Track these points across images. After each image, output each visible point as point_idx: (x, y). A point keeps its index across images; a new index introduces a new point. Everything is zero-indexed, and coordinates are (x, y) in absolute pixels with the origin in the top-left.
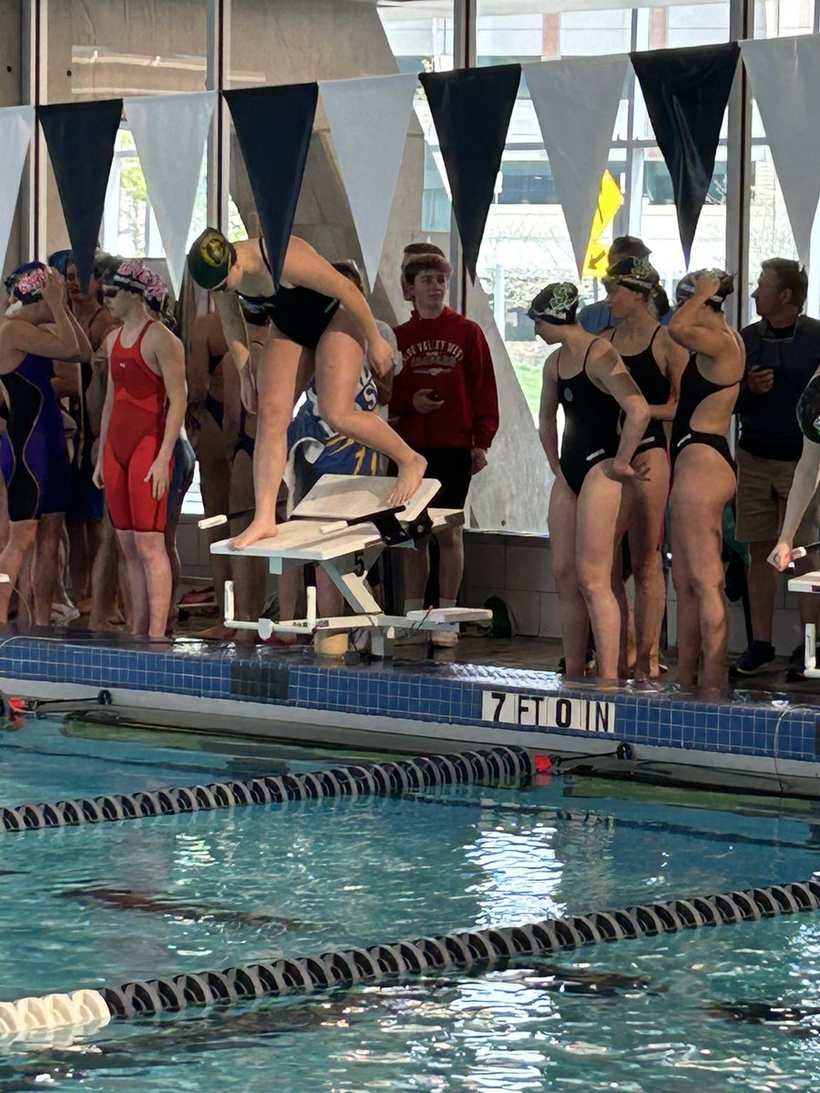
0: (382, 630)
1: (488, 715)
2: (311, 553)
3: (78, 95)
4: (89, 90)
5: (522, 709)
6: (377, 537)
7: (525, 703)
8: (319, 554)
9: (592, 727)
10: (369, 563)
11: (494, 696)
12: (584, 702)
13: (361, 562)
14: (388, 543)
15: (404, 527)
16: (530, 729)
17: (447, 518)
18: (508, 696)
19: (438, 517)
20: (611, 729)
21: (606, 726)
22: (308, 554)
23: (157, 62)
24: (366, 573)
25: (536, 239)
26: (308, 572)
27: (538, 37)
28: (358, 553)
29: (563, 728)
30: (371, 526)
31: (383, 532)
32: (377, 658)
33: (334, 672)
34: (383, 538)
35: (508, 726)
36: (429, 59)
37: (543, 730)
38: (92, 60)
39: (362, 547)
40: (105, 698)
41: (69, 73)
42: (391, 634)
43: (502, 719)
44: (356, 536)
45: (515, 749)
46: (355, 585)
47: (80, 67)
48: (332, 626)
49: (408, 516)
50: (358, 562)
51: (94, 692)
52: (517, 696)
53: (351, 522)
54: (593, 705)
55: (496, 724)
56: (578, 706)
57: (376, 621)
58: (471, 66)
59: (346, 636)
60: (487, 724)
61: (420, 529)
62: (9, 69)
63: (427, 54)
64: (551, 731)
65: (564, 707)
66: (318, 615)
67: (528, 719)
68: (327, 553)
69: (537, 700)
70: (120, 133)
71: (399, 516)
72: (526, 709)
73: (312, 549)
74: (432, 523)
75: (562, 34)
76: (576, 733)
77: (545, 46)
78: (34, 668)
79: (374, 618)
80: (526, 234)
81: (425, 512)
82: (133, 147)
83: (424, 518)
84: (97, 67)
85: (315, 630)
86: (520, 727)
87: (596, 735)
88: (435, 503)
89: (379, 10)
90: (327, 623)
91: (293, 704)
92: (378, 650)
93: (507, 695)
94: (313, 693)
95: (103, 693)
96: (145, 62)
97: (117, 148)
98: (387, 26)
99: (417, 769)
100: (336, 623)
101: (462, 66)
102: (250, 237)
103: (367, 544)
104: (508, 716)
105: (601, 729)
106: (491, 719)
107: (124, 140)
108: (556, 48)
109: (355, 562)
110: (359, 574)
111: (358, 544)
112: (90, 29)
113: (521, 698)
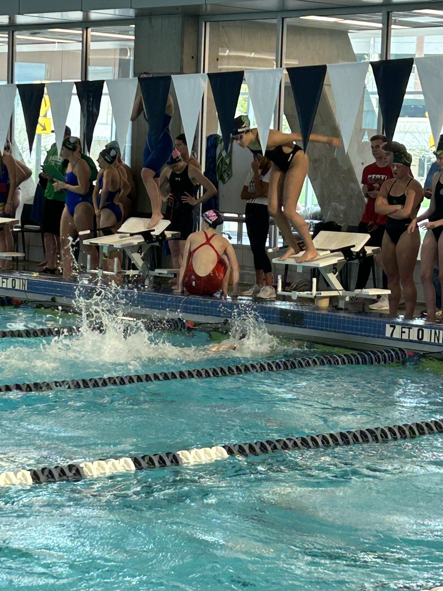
0: (343, 297)
1: (388, 335)
2: (315, 264)
3: (222, 69)
4: (226, 67)
5: (403, 332)
6: (343, 258)
7: (404, 330)
8: (319, 265)
9: (433, 341)
10: (339, 269)
11: (391, 326)
12: (430, 330)
13: (336, 268)
14: (348, 260)
16: (406, 341)
17: (373, 250)
18: (397, 326)
19: (369, 250)
20: (441, 342)
21: (438, 340)
23: (253, 55)
24: (337, 273)
26: (316, 272)
27: (414, 46)
28: (335, 265)
29: (420, 341)
30: (340, 253)
31: (345, 255)
32: (341, 309)
33: (323, 315)
34: (345, 258)
35: (396, 339)
37: (411, 341)
38: (226, 54)
39: (336, 262)
40: (226, 323)
41: (217, 60)
42: (347, 299)
43: (394, 336)
44: (333, 258)
45: (400, 349)
46: (333, 278)
47: (222, 57)
48: (322, 295)
49: (357, 249)
50: (334, 268)
51: (222, 320)
52: (401, 327)
53: (332, 251)
54: (433, 331)
55: (391, 338)
56: (426, 332)
58: (388, 59)
59: (328, 300)
60: (388, 338)
61: (361, 255)
62: (193, 57)
63: (367, 52)
64: (415, 342)
65: (421, 332)
66: (317, 291)
67: (405, 336)
68: (322, 264)
69: (409, 328)
70: (243, 86)
72: (404, 332)
73: (315, 262)
74: (366, 252)
75: (425, 45)
76: (426, 343)
77: (417, 49)
78: (197, 309)
79: (341, 292)
80: (406, 130)
81: (363, 248)
82: (247, 91)
83: (363, 250)
84: (229, 57)
85: (315, 296)
86: (401, 340)
87: (434, 344)
88: (367, 244)
89: (349, 34)
90: (320, 294)
91: (306, 328)
92: (341, 305)
94: (314, 323)
96: (248, 55)
97: (242, 91)
98: (352, 41)
99: (359, 357)
100: (324, 294)
101: (384, 59)
102: (292, 132)
103: (338, 261)
105: (436, 341)
106: (390, 336)
107: (244, 88)
108: (422, 51)
110: (335, 274)
111: (335, 260)
112: (227, 41)
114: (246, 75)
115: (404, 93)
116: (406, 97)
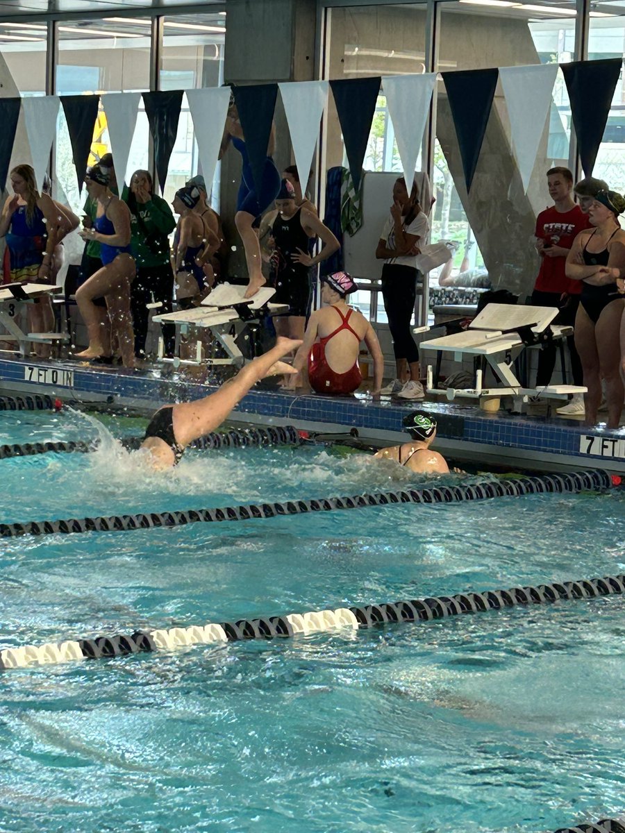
0: (520, 397)
1: (583, 450)
3: (349, 74)
4: (355, 71)
5: (604, 447)
6: (520, 341)
7: (606, 443)
8: (485, 351)
10: (514, 358)
11: (588, 438)
13: (509, 356)
14: (526, 345)
15: (536, 336)
16: (608, 458)
17: (562, 331)
19: (557, 331)
22: (479, 350)
23: (392, 54)
24: (512, 363)
25: (616, 164)
26: (480, 361)
27: (621, 42)
28: (508, 351)
30: (517, 335)
31: (523, 338)
32: (516, 414)
33: (491, 422)
34: (523, 342)
35: (595, 457)
36: (555, 54)
37: (616, 459)
38: (354, 53)
39: (510, 347)
40: (354, 433)
41: (343, 61)
42: (526, 400)
43: (591, 452)
44: (506, 341)
45: (601, 471)
46: (505, 370)
47: (350, 57)
48: (490, 394)
49: (539, 329)
51: (348, 429)
52: (601, 439)
53: (504, 332)
55: (588, 455)
57: (517, 391)
58: (585, 60)
59: (498, 401)
60: (583, 455)
61: (546, 337)
62: (307, 58)
63: (554, 51)
64: (621, 460)
66: (483, 387)
67: (608, 453)
68: (490, 350)
69: (614, 441)
70: (379, 98)
71: (533, 329)
72: (607, 447)
73: (481, 348)
74: (553, 334)
78: (313, 414)
80: (609, 161)
81: (548, 327)
82: (385, 105)
83: (548, 331)
84: (359, 57)
85: (480, 396)
86: (602, 457)
88: (555, 322)
89: (529, 24)
90: (488, 392)
91: (467, 440)
92: (517, 408)
93: (596, 438)
94: (478, 434)
95: (353, 430)
96: (385, 54)
97: (377, 105)
98: (533, 34)
99: (542, 483)
100: (493, 392)
101: (580, 60)
103: (513, 346)
104: (595, 450)
106: (585, 452)
107: (381, 101)
109: (506, 356)
110: (508, 364)
111: (508, 345)
112: (355, 34)
113: (604, 440)
114: (384, 83)
115: (607, 108)
116: (611, 113)
